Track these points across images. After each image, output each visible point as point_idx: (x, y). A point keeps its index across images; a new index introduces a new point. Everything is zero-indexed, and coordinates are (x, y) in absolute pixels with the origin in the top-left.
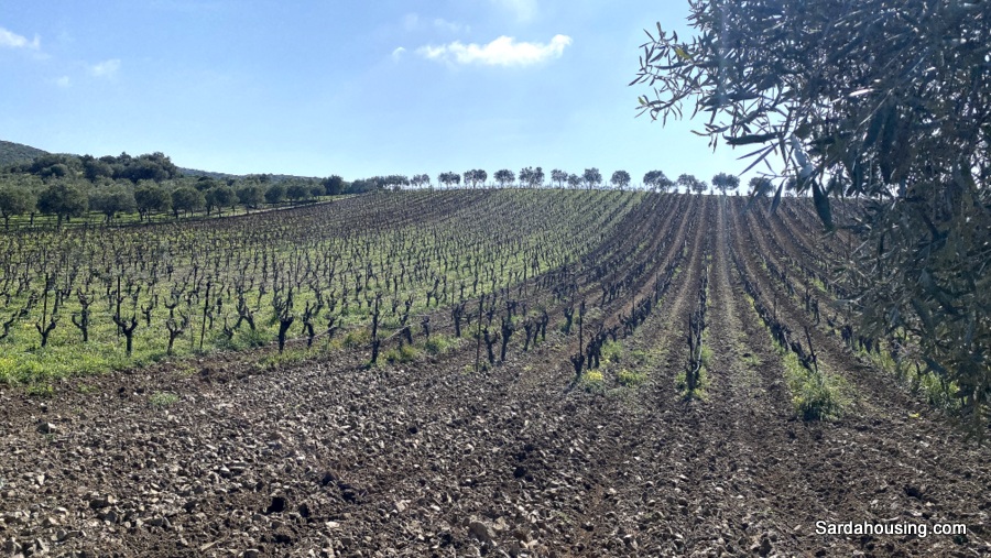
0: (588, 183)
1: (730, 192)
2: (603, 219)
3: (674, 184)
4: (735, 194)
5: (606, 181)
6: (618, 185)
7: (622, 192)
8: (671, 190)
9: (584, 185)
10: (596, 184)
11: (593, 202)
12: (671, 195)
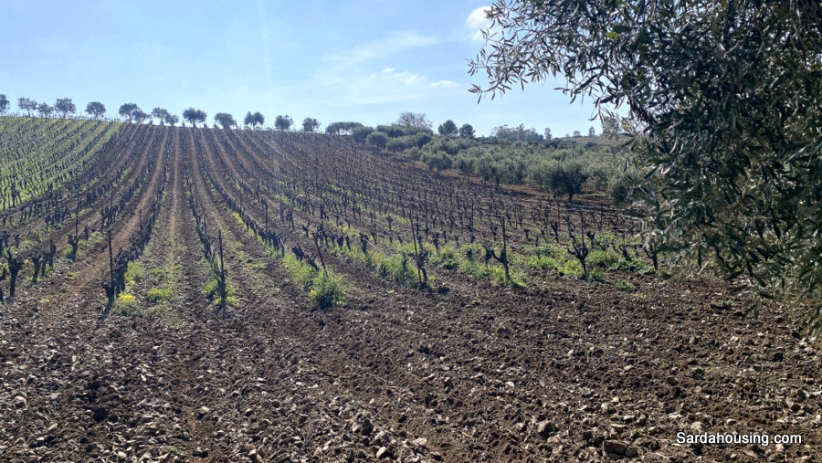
0: (61, 113)
1: (200, 125)
2: (82, 148)
3: (149, 116)
4: (203, 126)
5: (81, 111)
6: (93, 115)
7: (100, 122)
8: (146, 122)
9: (56, 114)
10: (69, 114)
11: (69, 131)
12: (146, 126)
